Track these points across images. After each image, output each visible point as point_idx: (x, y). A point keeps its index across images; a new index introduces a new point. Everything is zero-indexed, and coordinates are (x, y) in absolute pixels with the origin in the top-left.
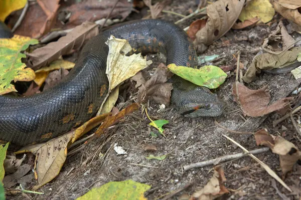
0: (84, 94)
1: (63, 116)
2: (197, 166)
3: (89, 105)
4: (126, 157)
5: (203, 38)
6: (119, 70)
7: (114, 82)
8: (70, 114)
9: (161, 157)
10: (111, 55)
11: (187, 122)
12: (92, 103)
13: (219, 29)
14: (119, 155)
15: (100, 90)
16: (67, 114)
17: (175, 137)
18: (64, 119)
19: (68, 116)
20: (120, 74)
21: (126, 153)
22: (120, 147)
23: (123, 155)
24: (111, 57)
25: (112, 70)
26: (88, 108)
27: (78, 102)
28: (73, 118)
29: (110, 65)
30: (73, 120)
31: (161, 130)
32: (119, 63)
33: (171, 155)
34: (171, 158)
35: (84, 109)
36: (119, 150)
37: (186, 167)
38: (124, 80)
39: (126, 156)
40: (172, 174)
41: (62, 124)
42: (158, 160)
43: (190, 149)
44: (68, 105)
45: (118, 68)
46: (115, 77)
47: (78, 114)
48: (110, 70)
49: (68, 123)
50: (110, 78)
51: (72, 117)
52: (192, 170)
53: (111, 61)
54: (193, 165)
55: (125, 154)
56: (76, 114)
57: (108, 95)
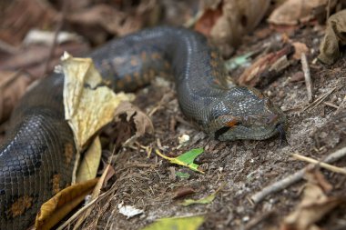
0: (39, 157)
1: (11, 203)
2: (274, 189)
3: (52, 177)
4: (144, 218)
5: (223, 34)
6: (85, 113)
7: (83, 133)
8: (22, 196)
9: (206, 200)
10: (70, 87)
11: (235, 147)
12: (56, 173)
13: (247, 13)
14: (131, 218)
15: (64, 152)
16: (16, 197)
17: (221, 169)
18: (14, 207)
19: (20, 200)
20: (89, 119)
21: (141, 211)
22: (128, 207)
23: (139, 215)
24: (69, 90)
25: (75, 113)
26: (52, 184)
27: (33, 173)
28: (29, 205)
29: (71, 104)
30: (30, 208)
31: (194, 167)
32: (83, 101)
33: (224, 192)
34: (225, 195)
35: (46, 186)
36: (129, 211)
37: (256, 197)
38: (99, 127)
39: (143, 216)
40: (235, 212)
41: (11, 218)
42: (201, 204)
43: (253, 175)
44: (15, 180)
45: (84, 109)
46: (84, 124)
47: (37, 196)
48: (72, 112)
49: (23, 214)
50: (74, 126)
51: (27, 201)
52: (267, 198)
53: (71, 97)
54: (267, 190)
55: (141, 214)
56: (32, 196)
57: (78, 156)
